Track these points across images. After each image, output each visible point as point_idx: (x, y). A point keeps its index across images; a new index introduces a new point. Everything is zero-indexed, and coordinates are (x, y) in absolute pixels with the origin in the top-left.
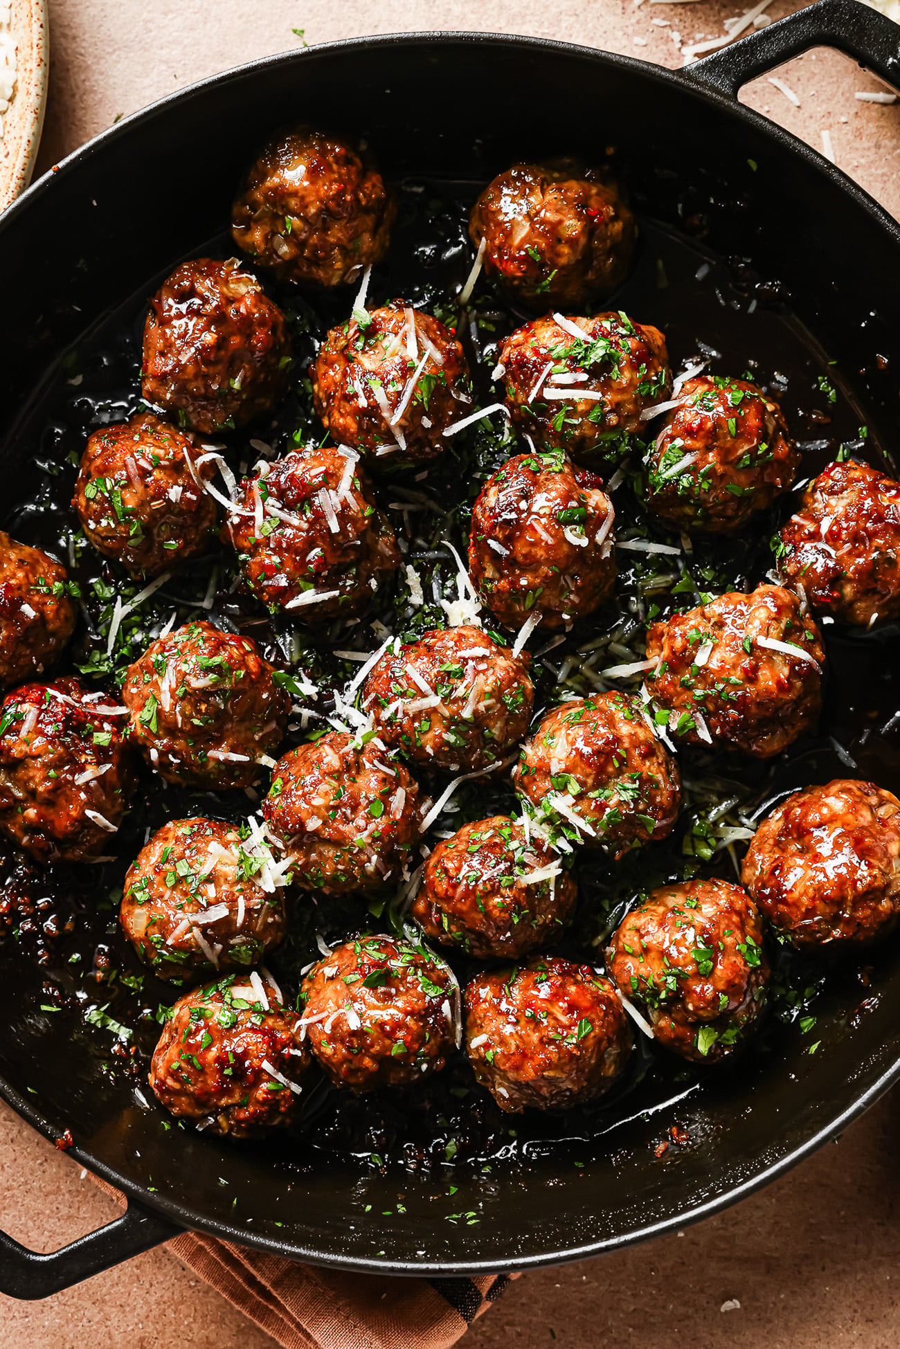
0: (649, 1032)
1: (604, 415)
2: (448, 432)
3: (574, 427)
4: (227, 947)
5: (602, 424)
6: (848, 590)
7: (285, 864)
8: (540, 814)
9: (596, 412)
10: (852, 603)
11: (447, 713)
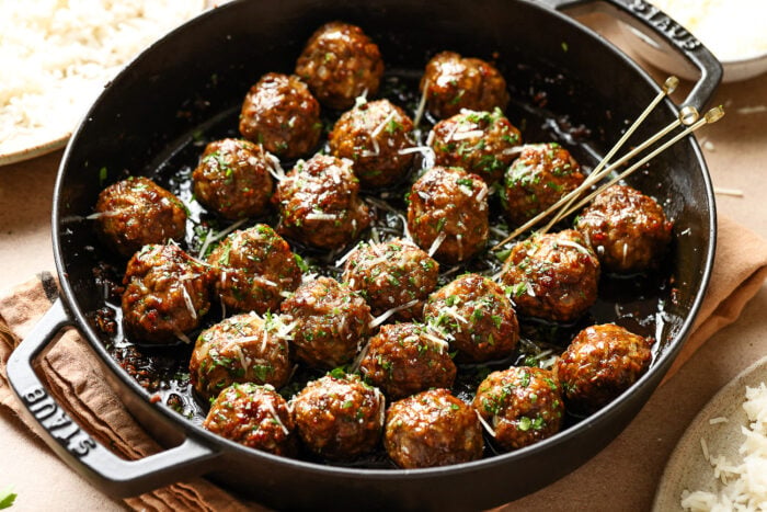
0: (493, 434)
1: (484, 147)
2: (401, 152)
3: (469, 152)
4: (253, 363)
5: (482, 149)
6: (611, 234)
7: (292, 326)
8: (438, 319)
9: (480, 144)
10: (614, 241)
11: (390, 265)
